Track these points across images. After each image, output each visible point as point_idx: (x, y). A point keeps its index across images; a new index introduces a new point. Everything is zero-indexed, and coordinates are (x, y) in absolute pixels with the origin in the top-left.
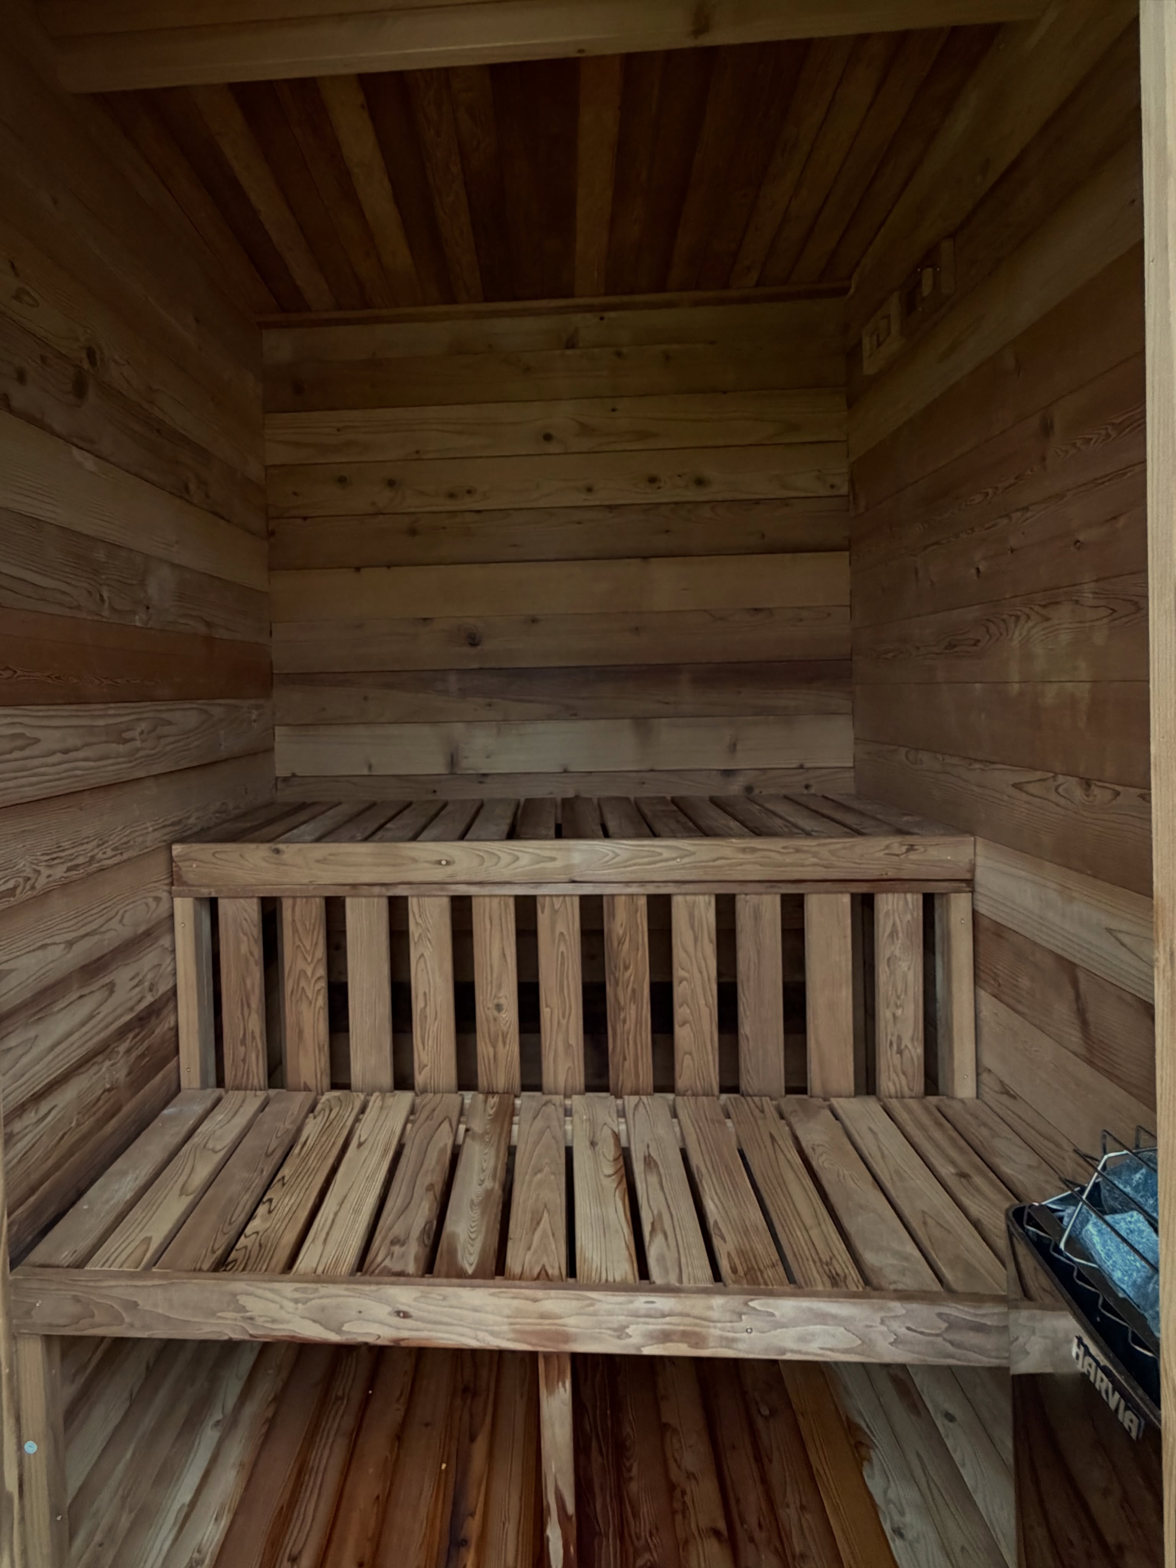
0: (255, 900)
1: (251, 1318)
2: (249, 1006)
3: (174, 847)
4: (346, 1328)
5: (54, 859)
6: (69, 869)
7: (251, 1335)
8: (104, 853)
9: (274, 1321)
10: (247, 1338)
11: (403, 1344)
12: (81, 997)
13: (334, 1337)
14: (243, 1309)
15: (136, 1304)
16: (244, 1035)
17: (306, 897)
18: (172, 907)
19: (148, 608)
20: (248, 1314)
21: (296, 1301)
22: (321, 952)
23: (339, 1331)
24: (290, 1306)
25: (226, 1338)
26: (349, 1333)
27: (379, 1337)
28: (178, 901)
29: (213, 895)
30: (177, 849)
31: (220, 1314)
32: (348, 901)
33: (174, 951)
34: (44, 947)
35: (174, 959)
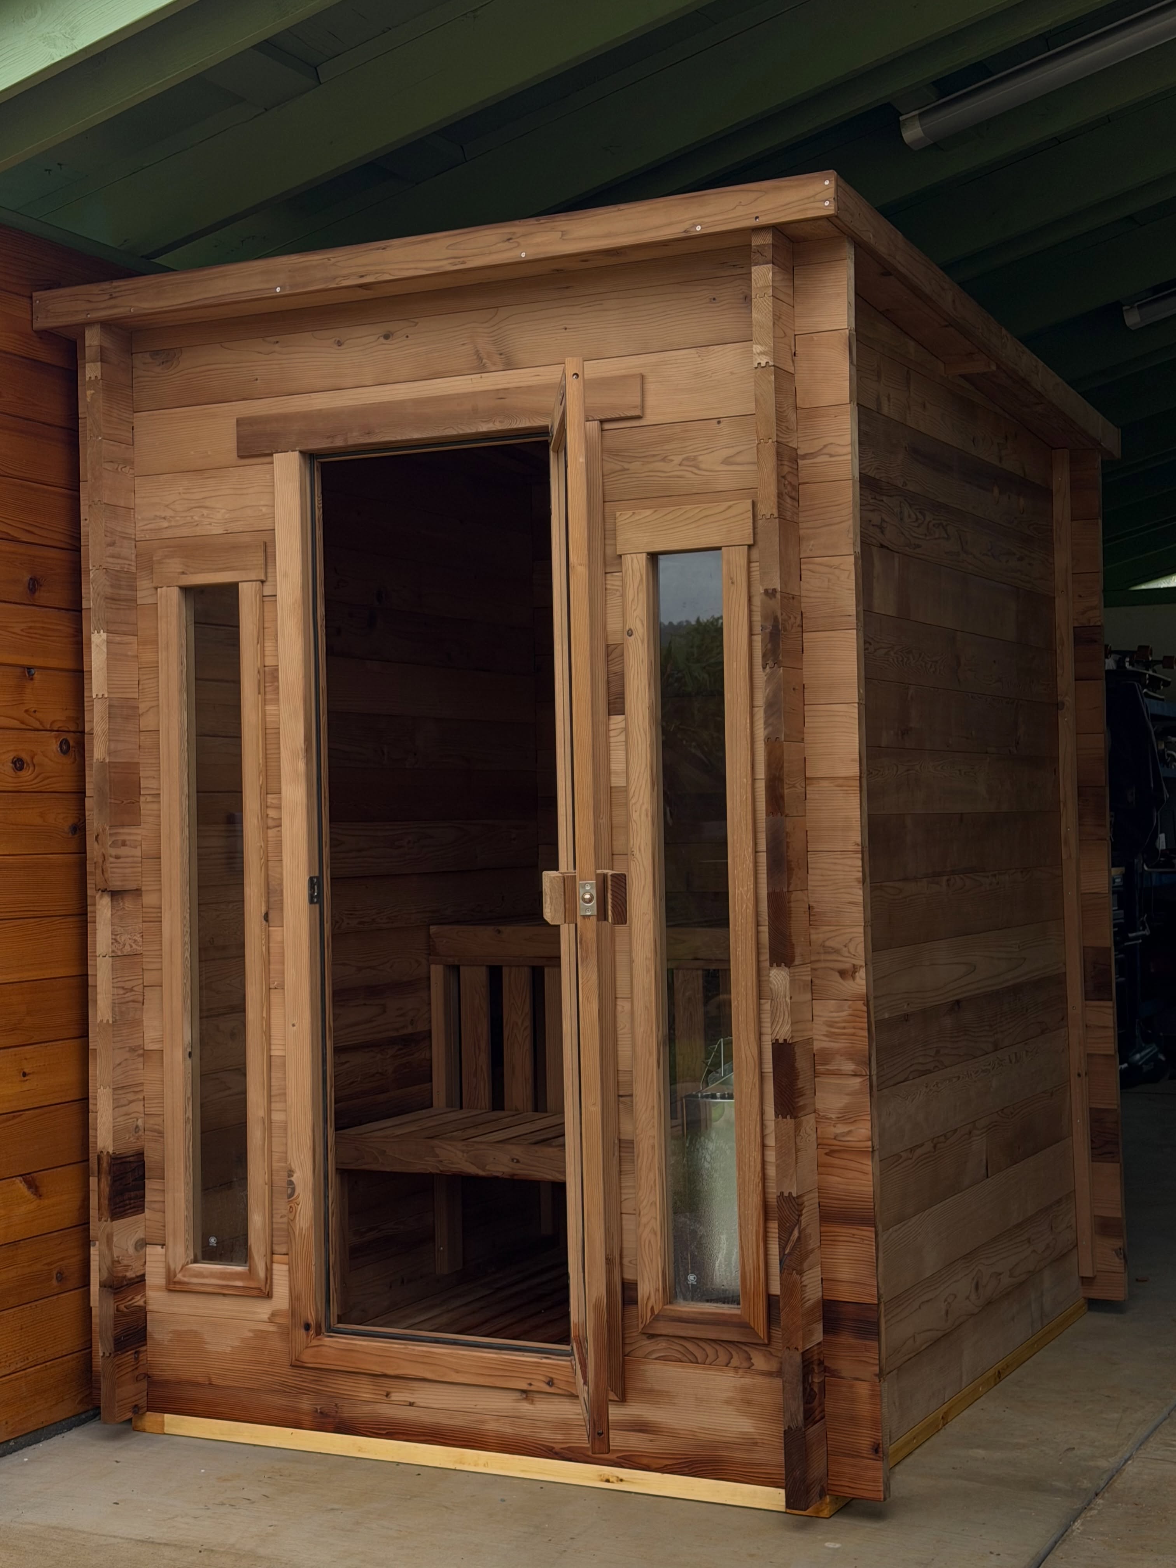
0: (484, 969)
1: (441, 1161)
2: (479, 1048)
3: (431, 927)
4: (487, 1167)
5: (351, 914)
6: (360, 923)
7: (441, 1171)
8: (381, 919)
9: (452, 1163)
10: (438, 1172)
11: (516, 1177)
12: (365, 1005)
13: (482, 1173)
14: (437, 1156)
15: (385, 1151)
16: (476, 1068)
17: (518, 966)
18: (429, 972)
19: (415, 754)
20: (439, 1159)
21: (463, 1152)
22: (527, 1008)
23: (484, 1170)
24: (460, 1154)
25: (428, 1172)
26: (489, 1171)
27: (504, 1173)
28: (433, 967)
29: (457, 963)
30: (433, 929)
31: (426, 1158)
32: (546, 970)
33: (430, 1004)
34: (344, 964)
35: (430, 1010)
